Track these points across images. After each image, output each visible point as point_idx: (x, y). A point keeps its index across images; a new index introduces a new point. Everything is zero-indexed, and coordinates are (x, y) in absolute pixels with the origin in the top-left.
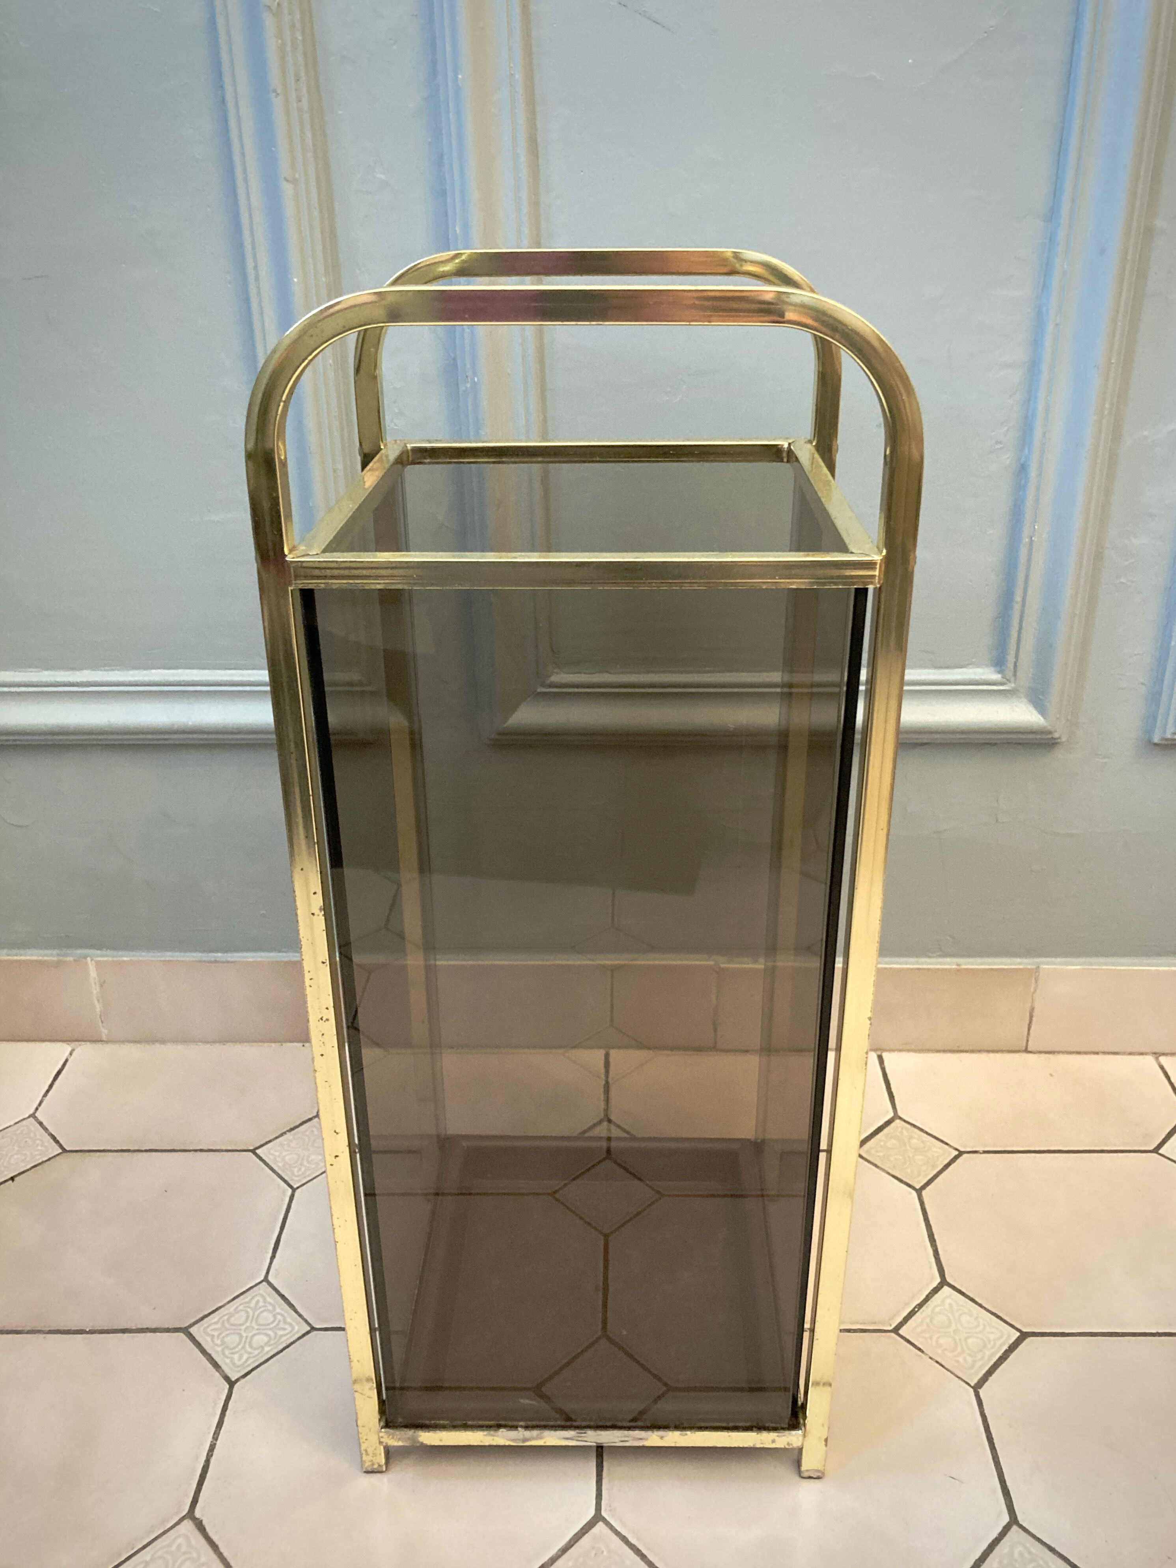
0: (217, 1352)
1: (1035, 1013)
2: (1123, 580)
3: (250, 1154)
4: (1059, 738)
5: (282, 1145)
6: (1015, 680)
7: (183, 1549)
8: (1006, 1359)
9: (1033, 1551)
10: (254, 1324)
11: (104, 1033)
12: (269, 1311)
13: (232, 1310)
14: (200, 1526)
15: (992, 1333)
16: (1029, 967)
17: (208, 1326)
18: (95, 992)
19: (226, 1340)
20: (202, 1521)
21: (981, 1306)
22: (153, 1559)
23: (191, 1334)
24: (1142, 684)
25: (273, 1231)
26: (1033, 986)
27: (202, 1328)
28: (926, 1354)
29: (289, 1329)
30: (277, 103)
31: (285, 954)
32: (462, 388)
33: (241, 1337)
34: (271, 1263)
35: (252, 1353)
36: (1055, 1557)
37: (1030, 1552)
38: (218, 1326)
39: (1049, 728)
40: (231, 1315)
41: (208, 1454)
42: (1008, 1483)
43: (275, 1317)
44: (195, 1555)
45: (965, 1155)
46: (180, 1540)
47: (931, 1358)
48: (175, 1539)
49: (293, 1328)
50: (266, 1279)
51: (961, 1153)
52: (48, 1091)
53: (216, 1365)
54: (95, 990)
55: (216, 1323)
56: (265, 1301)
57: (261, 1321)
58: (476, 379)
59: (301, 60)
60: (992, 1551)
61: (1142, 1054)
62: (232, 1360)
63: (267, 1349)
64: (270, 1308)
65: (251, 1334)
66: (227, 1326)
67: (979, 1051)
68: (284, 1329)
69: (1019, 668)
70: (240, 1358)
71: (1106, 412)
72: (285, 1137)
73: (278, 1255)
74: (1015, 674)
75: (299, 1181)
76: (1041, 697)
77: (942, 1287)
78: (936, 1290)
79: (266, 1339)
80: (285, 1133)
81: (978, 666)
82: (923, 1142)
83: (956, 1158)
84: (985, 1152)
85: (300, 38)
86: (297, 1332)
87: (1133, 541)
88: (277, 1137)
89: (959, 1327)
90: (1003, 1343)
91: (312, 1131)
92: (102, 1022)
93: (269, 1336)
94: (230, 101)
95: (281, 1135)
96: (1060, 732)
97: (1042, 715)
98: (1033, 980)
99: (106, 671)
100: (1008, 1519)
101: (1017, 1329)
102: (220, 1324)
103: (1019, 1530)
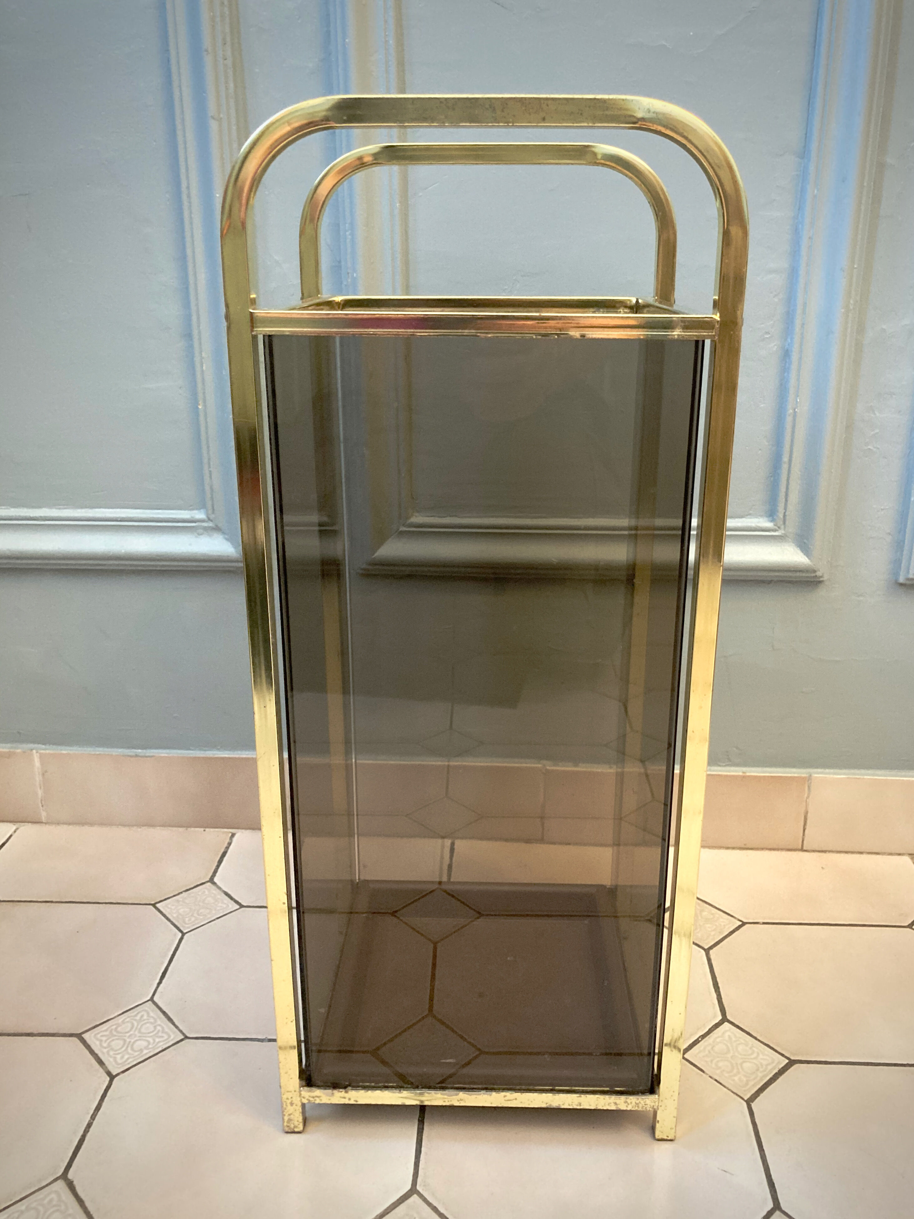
0: (103, 1053)
1: (809, 816)
2: (869, 447)
3: (151, 907)
4: (821, 577)
5: (178, 901)
6: (785, 527)
7: (54, 1203)
8: (777, 1079)
10: (137, 1033)
11: (44, 816)
12: (151, 1023)
13: (120, 1021)
14: (71, 1186)
15: (766, 1059)
16: (803, 775)
17: (99, 1033)
18: (37, 779)
19: (113, 1043)
20: (73, 1182)
21: (756, 1038)
23: (83, 1038)
24: (889, 534)
25: (162, 963)
26: (807, 792)
27: (93, 1035)
28: (707, 1074)
29: (166, 1037)
30: (208, 60)
31: (192, 752)
32: (344, 283)
33: (125, 1041)
34: (157, 987)
35: (133, 1054)
38: (107, 1033)
39: (814, 568)
40: (118, 1025)
41: (85, 1130)
42: (773, 1177)
43: (155, 1027)
44: (63, 1207)
45: (747, 925)
46: (53, 1196)
47: (711, 1077)
48: (48, 1194)
49: (169, 1036)
50: (152, 999)
51: (744, 924)
53: (101, 1062)
54: (38, 778)
55: (106, 1030)
56: (149, 1015)
57: (143, 1031)
58: (355, 275)
59: (227, 30)
61: (899, 854)
62: (115, 1059)
63: (146, 1052)
64: (152, 1020)
65: (133, 1041)
66: (115, 1033)
67: (762, 849)
68: (162, 1037)
69: (787, 517)
70: (122, 1057)
71: (851, 307)
72: (181, 895)
73: (164, 981)
74: (784, 522)
75: (188, 928)
76: (805, 541)
77: (723, 1023)
78: (717, 1026)
80: (181, 893)
81: (756, 516)
82: (713, 914)
83: (739, 927)
84: (764, 923)
85: (227, 13)
86: (172, 1040)
87: (878, 414)
88: (174, 896)
89: (736, 1054)
90: (774, 1068)
91: (204, 892)
92: (42, 806)
93: (149, 1042)
94: (173, 61)
95: (179, 894)
96: (823, 571)
97: (807, 557)
98: (807, 787)
99: (60, 509)
100: (772, 1205)
101: (786, 1057)
102: (109, 1031)
103: (782, 1214)
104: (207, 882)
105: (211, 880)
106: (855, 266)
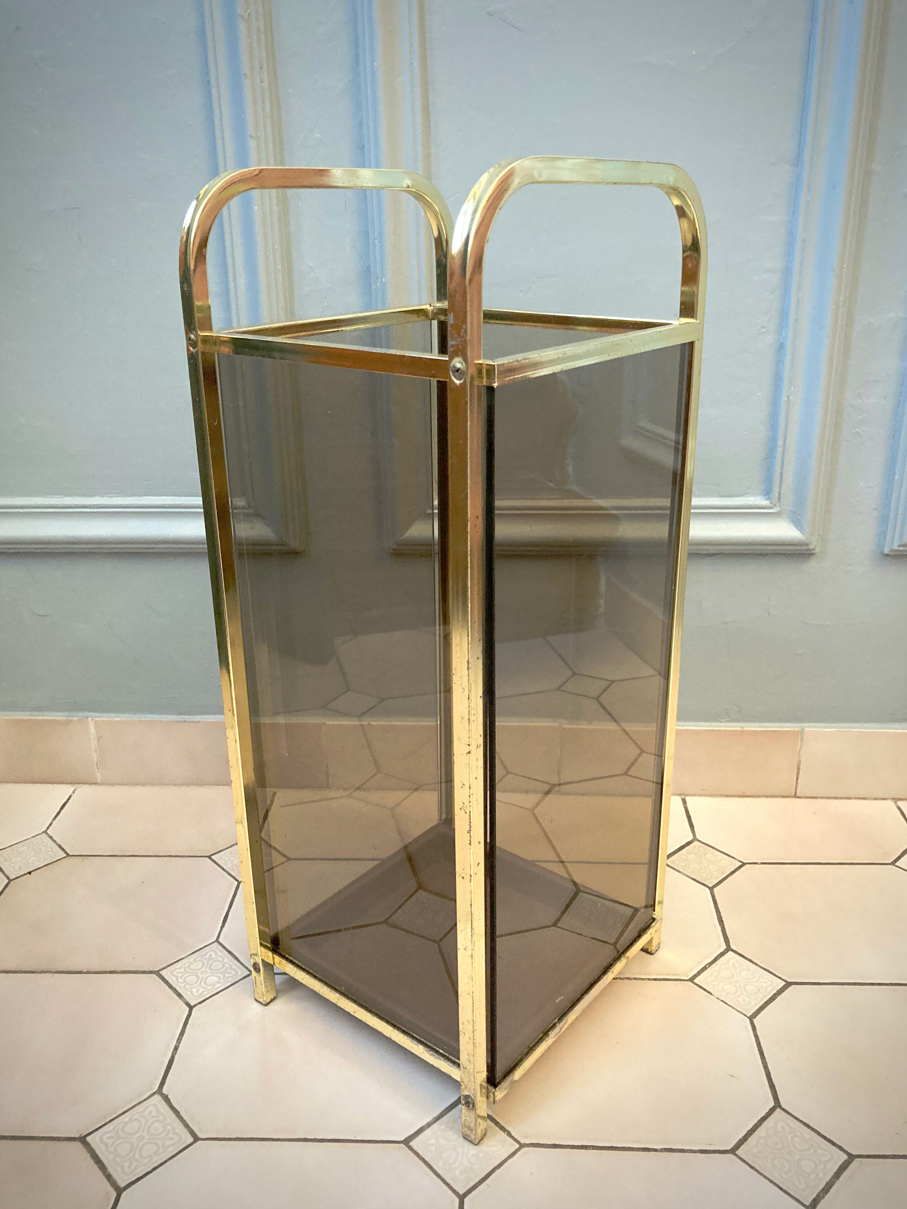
0: (180, 987)
1: (801, 767)
2: (857, 430)
3: (207, 859)
4: (813, 550)
5: (231, 853)
6: (780, 505)
7: (154, 1114)
8: (774, 999)
9: (792, 1125)
10: (208, 969)
11: (99, 777)
12: (219, 961)
13: (192, 960)
14: (166, 1099)
15: (765, 982)
16: (796, 729)
17: (174, 971)
19: (187, 979)
20: (167, 1096)
21: (756, 964)
22: (130, 1121)
23: (160, 974)
25: (223, 909)
26: (799, 744)
27: (169, 971)
28: (715, 996)
29: (234, 973)
30: (247, 83)
32: (373, 287)
33: (198, 977)
34: (221, 930)
35: (206, 988)
36: (809, 1130)
37: (790, 1127)
38: (181, 970)
39: (807, 541)
40: (190, 963)
41: (173, 1052)
42: (774, 1080)
43: (224, 965)
44: (161, 1118)
45: (747, 866)
46: (152, 1108)
47: (717, 998)
48: (147, 1107)
49: (237, 973)
50: (217, 941)
51: (744, 864)
52: (56, 816)
53: (179, 995)
54: (94, 744)
55: (180, 968)
56: (216, 954)
57: (212, 967)
58: (384, 280)
59: (264, 53)
60: (760, 1125)
61: (884, 799)
62: (192, 992)
63: (218, 985)
64: (219, 959)
65: (206, 976)
66: (188, 970)
67: (760, 796)
68: (231, 973)
69: (782, 496)
70: (198, 990)
71: (841, 304)
72: (233, 848)
73: (226, 925)
74: (779, 499)
76: (799, 517)
77: (727, 952)
78: (722, 954)
79: (217, 979)
80: (233, 845)
81: (753, 494)
82: (715, 856)
83: (740, 867)
84: (762, 863)
85: (264, 38)
86: (240, 975)
87: (865, 400)
88: (227, 848)
89: (740, 978)
90: (773, 989)
92: (98, 769)
93: (219, 977)
94: (213, 83)
95: (230, 847)
96: (815, 545)
97: (800, 531)
98: (799, 740)
99: (111, 497)
100: (773, 1104)
101: (783, 980)
102: (183, 969)
103: (782, 1111)
106: (845, 266)
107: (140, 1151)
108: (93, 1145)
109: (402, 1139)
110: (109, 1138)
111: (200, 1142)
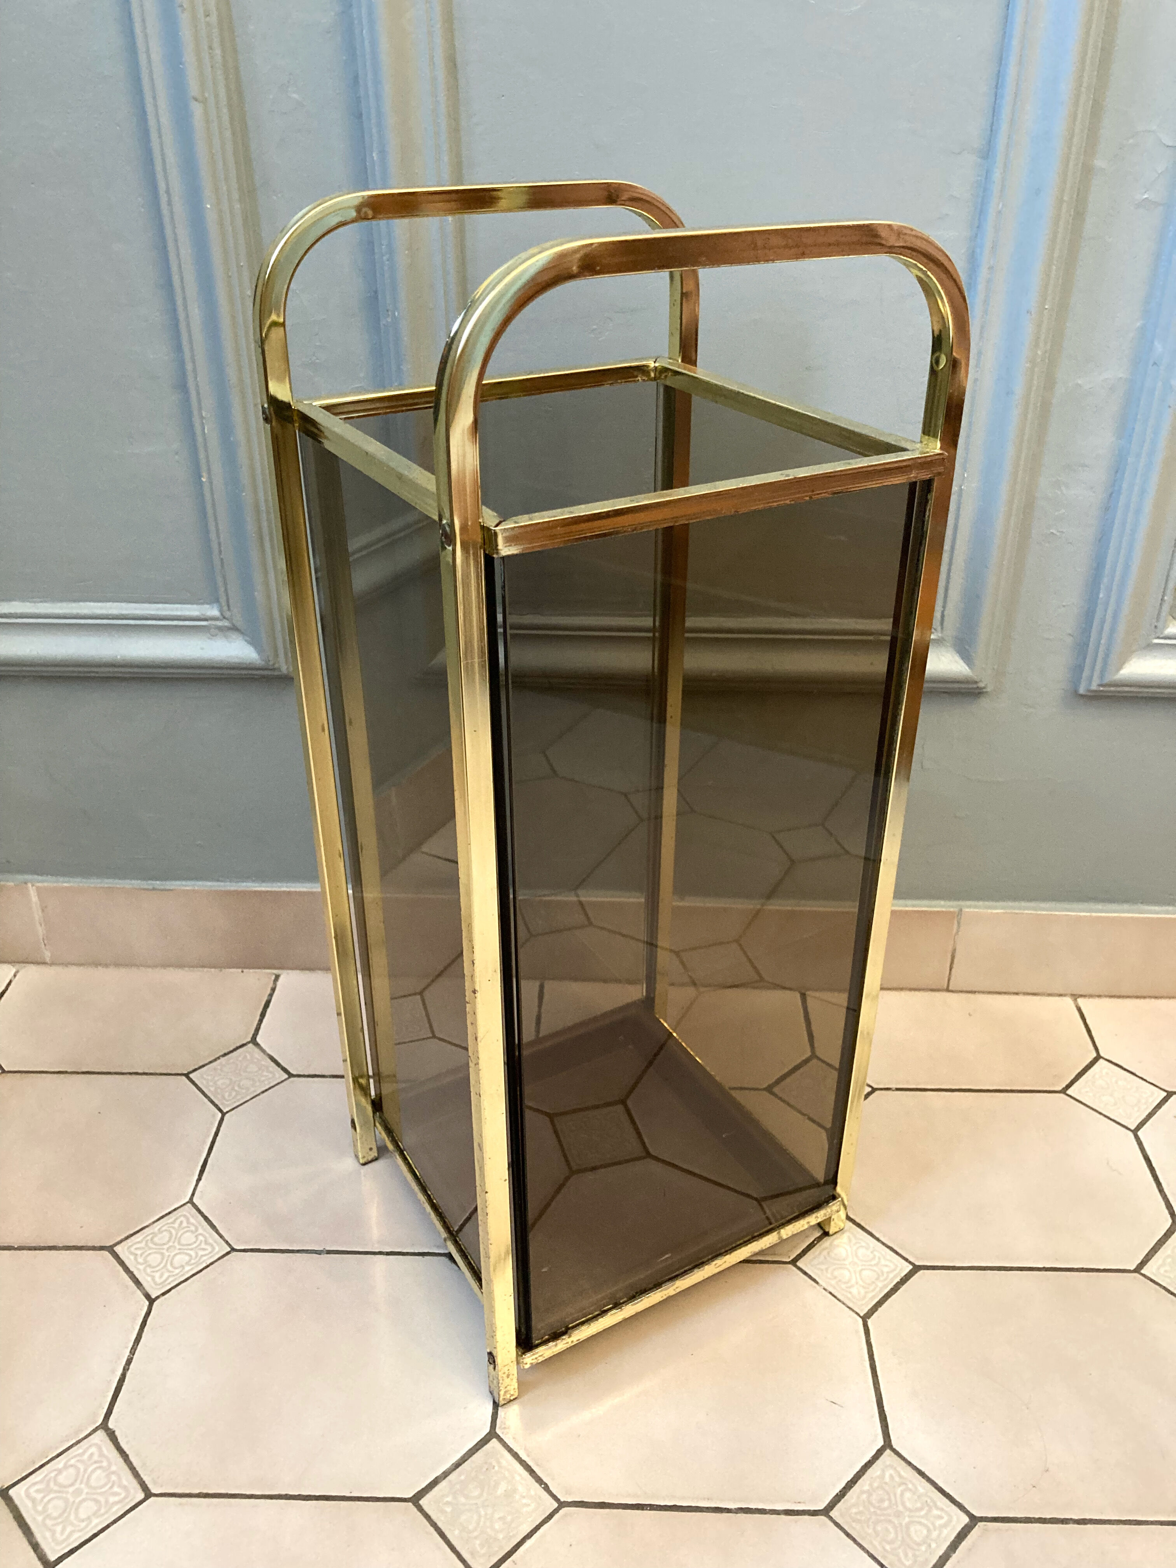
0: (138, 1269)
1: (958, 954)
2: (1053, 531)
3: (184, 1078)
4: (984, 688)
5: (215, 1069)
6: (942, 628)
7: (96, 1458)
8: (896, 1291)
9: (902, 1473)
10: (176, 1244)
11: (47, 955)
12: (192, 1232)
13: (156, 1230)
14: (112, 1436)
15: (886, 1266)
16: (952, 910)
17: (131, 1246)
19: (149, 1258)
20: (114, 1432)
21: (878, 1240)
22: (66, 1467)
23: (114, 1252)
24: (1070, 635)
25: (201, 1152)
26: (955, 926)
27: (126, 1248)
28: (820, 1285)
29: (210, 1249)
30: (184, 18)
31: (222, 884)
32: (383, 322)
33: (163, 1256)
34: (197, 1185)
35: (173, 1272)
36: (924, 1481)
37: (900, 1476)
38: (143, 1245)
39: (975, 678)
40: (155, 1235)
41: (124, 1367)
42: (886, 1408)
43: (197, 1237)
44: (105, 1464)
45: (878, 1092)
46: (93, 1450)
47: (824, 1289)
48: (88, 1448)
49: (213, 1249)
50: (191, 1201)
51: (874, 1090)
53: (137, 1283)
54: (37, 915)
55: (139, 1242)
56: (188, 1222)
57: (183, 1241)
58: (396, 313)
60: (864, 1474)
61: (1061, 995)
62: (153, 1278)
63: (187, 1268)
64: (194, 1229)
65: (172, 1254)
66: (151, 1245)
67: (902, 989)
68: (204, 1249)
69: (946, 618)
70: (161, 1276)
71: (1038, 360)
72: (218, 1061)
73: (204, 1177)
74: (942, 624)
75: (229, 1105)
76: (967, 647)
79: (187, 1258)
80: (219, 1058)
83: (869, 1094)
84: (897, 1089)
86: (217, 1253)
87: (1065, 491)
88: (211, 1062)
89: (856, 1260)
90: (895, 1276)
91: (245, 1057)
92: (45, 945)
93: (190, 1256)
95: (215, 1060)
96: (986, 682)
97: (968, 665)
98: (956, 922)
100: (882, 1443)
101: (910, 1263)
102: (144, 1243)
103: (892, 1454)
104: (249, 1043)
105: (254, 1040)
106: (1046, 307)
107: (77, 1509)
108: (17, 1501)
109: (410, 1496)
110: (38, 1491)
111: (152, 1499)
